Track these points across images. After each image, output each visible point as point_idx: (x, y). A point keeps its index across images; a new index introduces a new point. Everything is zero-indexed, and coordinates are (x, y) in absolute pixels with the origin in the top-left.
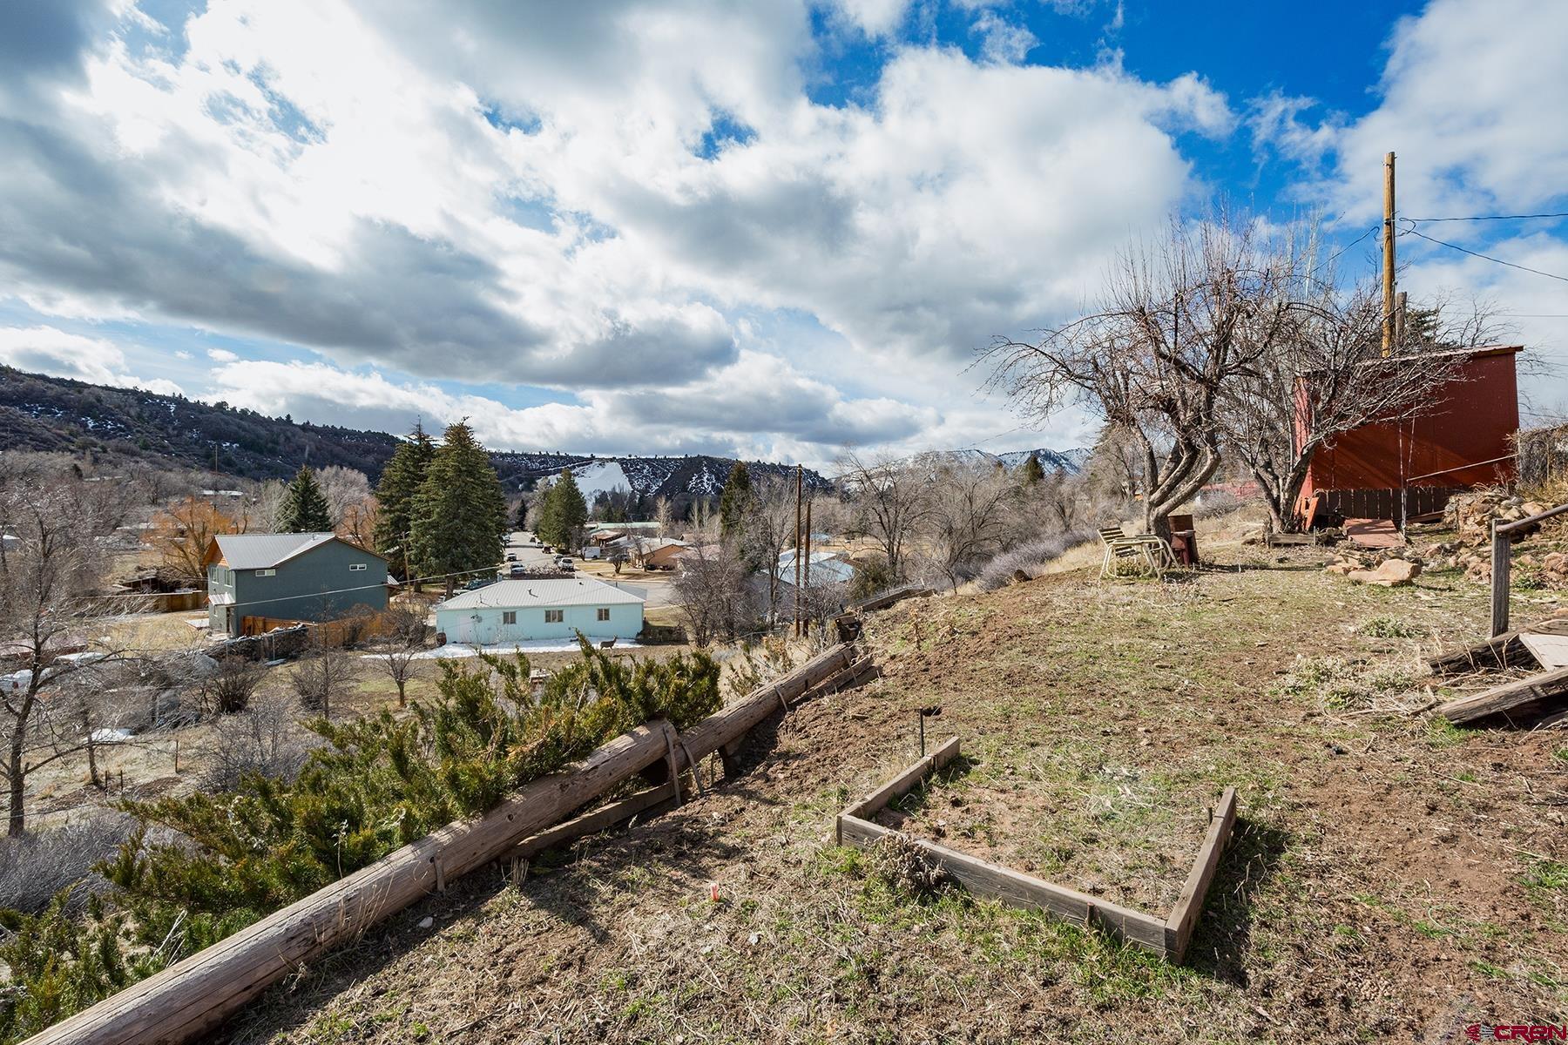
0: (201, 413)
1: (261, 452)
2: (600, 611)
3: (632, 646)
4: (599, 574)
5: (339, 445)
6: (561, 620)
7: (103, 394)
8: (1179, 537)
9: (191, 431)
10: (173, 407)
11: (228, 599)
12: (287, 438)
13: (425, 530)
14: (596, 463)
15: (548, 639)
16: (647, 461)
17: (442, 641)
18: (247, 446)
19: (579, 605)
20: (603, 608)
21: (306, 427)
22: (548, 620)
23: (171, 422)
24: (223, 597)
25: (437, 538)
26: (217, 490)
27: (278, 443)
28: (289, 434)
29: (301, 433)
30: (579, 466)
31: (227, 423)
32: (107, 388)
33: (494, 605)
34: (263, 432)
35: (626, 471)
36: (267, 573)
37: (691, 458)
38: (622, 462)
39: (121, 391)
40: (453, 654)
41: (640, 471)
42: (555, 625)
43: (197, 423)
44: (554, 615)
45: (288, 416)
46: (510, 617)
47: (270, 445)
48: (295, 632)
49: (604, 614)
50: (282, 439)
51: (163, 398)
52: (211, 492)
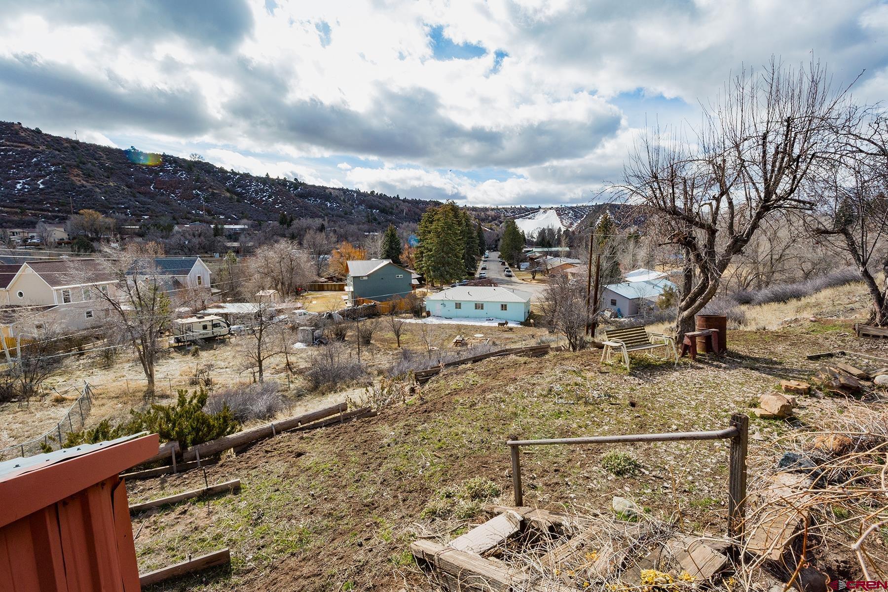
0: (365, 197)
1: (387, 214)
2: (502, 305)
3: (516, 326)
4: (523, 280)
5: (418, 208)
6: (482, 309)
7: (332, 191)
8: (688, 337)
9: (362, 206)
10: (355, 195)
11: (352, 289)
12: (397, 206)
13: (430, 257)
14: (542, 211)
15: (476, 318)
16: (571, 208)
17: (429, 314)
18: (383, 211)
19: (491, 302)
20: (504, 304)
21: (405, 201)
22: (476, 308)
23: (355, 202)
24: (349, 288)
25: (434, 261)
26: (369, 232)
27: (393, 209)
28: (398, 204)
29: (402, 203)
30: (532, 213)
31: (374, 201)
32: (334, 189)
33: (451, 299)
34: (388, 204)
35: (559, 215)
36: (364, 278)
37: (599, 205)
38: (557, 210)
39: (338, 189)
40: (432, 322)
41: (567, 214)
42: (479, 311)
43: (364, 201)
44: (479, 306)
45: (398, 196)
46: (458, 306)
47: (390, 210)
48: (371, 306)
49: (504, 307)
50: (395, 206)
51: (352, 191)
52: (367, 234)
